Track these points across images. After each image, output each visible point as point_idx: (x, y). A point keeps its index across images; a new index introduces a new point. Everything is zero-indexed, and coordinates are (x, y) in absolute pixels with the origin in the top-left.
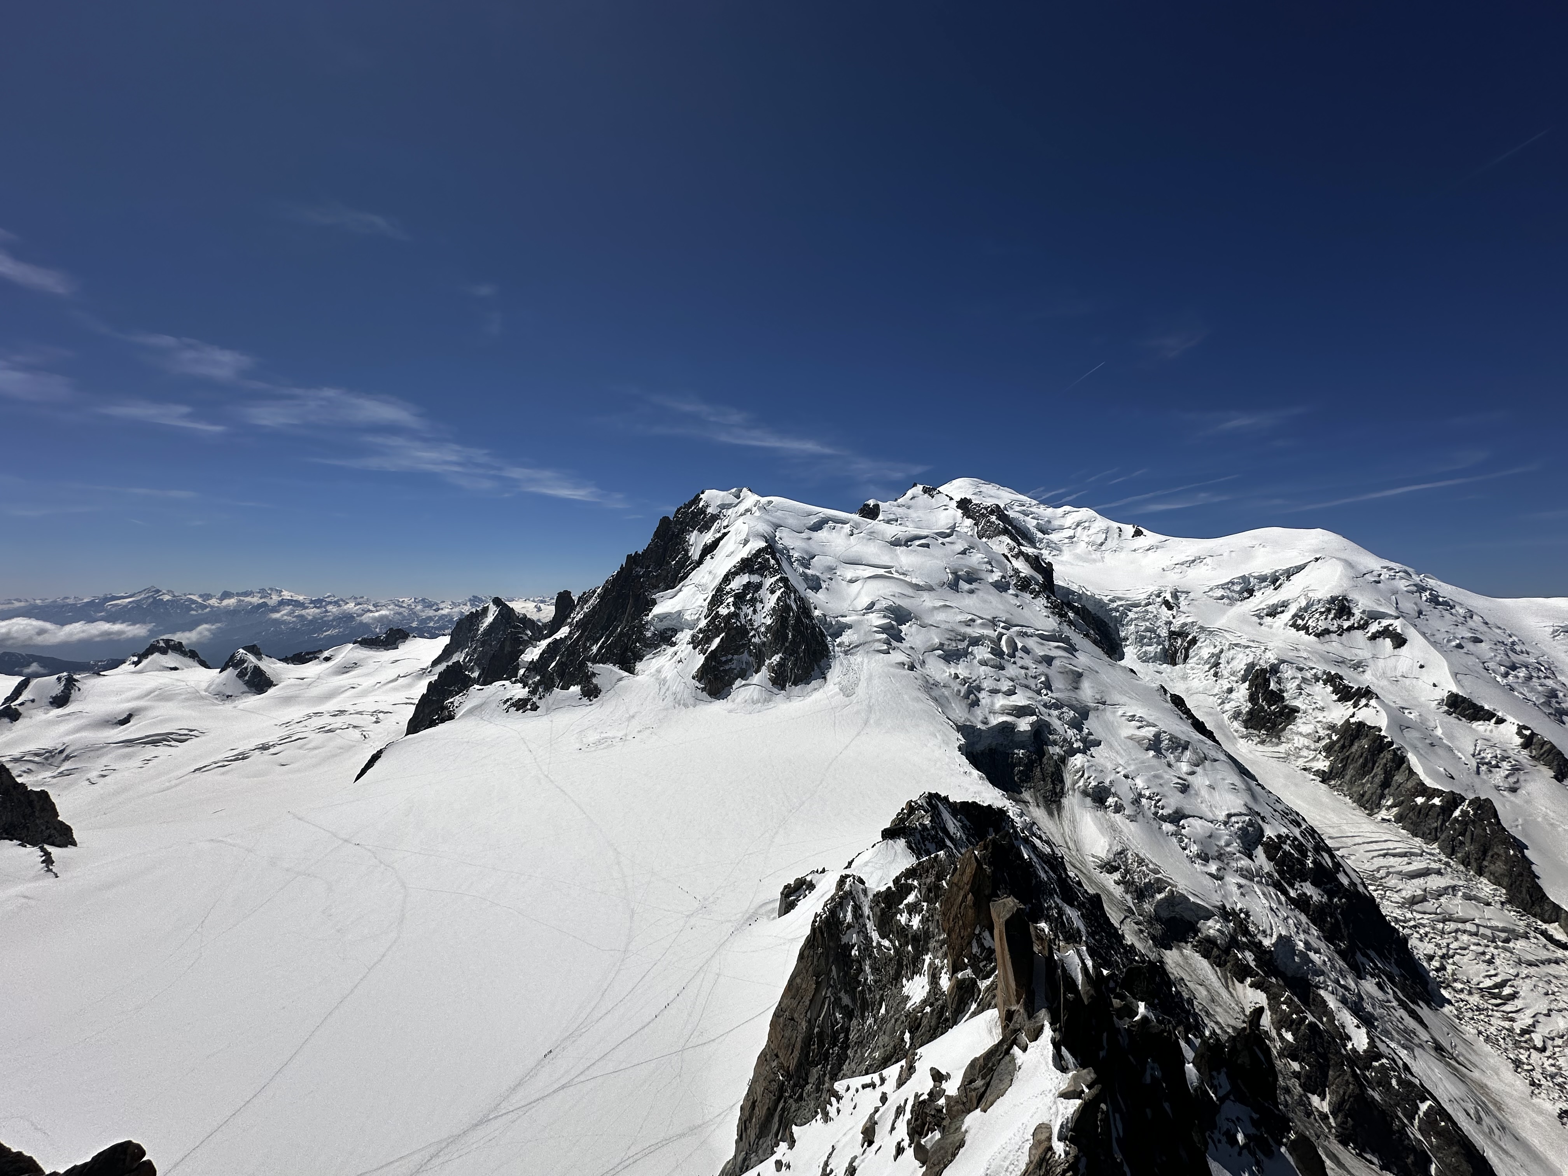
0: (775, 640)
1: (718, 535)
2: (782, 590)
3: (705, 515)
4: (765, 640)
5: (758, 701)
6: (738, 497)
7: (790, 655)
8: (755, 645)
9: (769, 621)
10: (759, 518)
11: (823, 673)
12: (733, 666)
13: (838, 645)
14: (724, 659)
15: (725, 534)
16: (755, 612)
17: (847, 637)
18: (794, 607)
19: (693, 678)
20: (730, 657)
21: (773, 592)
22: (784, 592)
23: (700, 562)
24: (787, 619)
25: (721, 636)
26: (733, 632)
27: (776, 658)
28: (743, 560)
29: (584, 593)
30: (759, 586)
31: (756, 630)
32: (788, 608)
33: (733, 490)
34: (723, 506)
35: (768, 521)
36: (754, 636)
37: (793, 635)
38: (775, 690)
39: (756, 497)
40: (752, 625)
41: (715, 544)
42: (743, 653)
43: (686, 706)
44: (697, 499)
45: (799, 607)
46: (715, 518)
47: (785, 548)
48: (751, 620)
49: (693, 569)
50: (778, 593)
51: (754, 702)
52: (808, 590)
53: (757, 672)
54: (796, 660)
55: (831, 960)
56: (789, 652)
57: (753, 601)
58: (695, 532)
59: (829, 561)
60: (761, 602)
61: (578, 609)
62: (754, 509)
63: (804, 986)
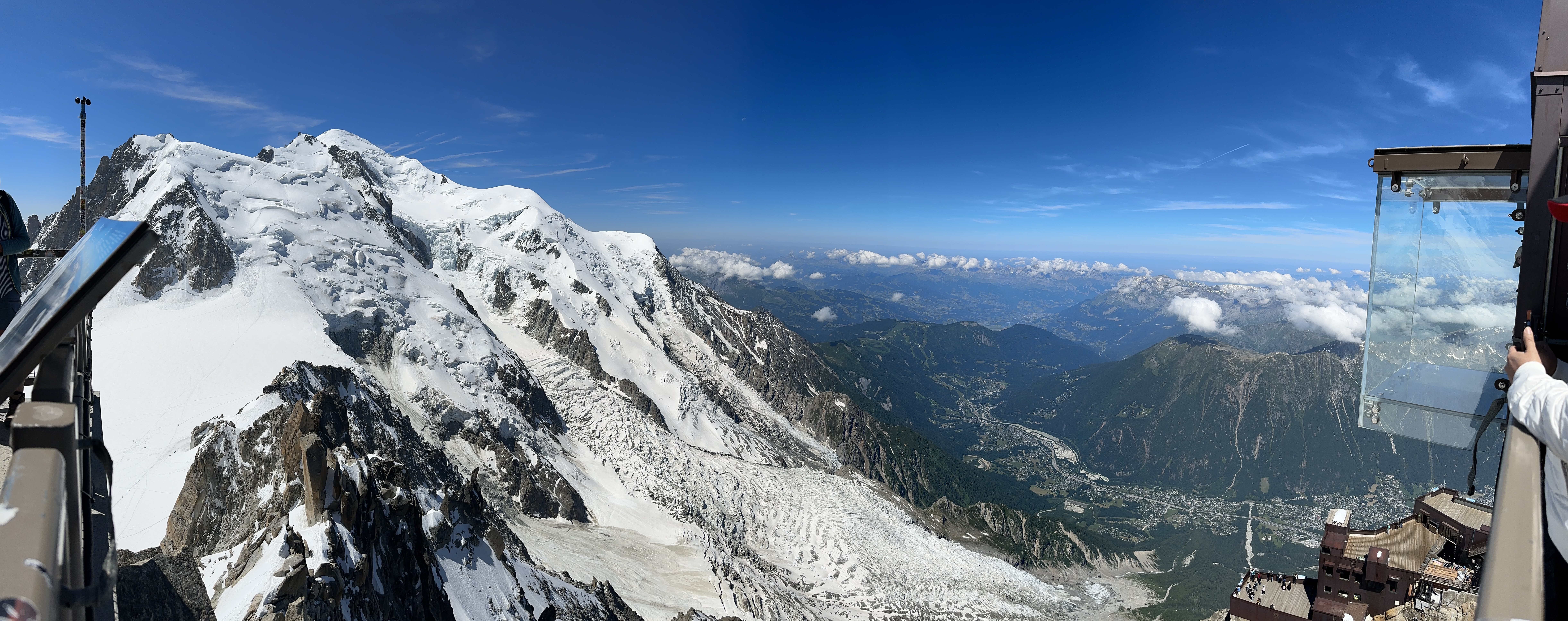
0: (194, 255)
1: (148, 173)
2: (199, 217)
3: (137, 156)
4: (186, 255)
5: (182, 301)
6: (163, 141)
7: (206, 267)
8: (179, 259)
9: (189, 242)
10: (180, 159)
11: (230, 280)
12: (163, 275)
13: (241, 260)
14: (155, 270)
15: (153, 172)
16: (178, 234)
17: (247, 254)
18: (208, 231)
19: (132, 284)
20: (160, 268)
21: (191, 219)
22: (200, 219)
23: (134, 195)
24: (202, 240)
25: (152, 253)
26: (162, 250)
27: (195, 269)
28: (168, 194)
29: (47, 217)
30: (180, 215)
31: (179, 248)
32: (203, 232)
33: (159, 136)
34: (151, 149)
35: (187, 162)
36: (178, 253)
37: (207, 252)
38: (195, 293)
39: (177, 142)
40: (176, 244)
41: (145, 180)
42: (170, 265)
43: (127, 305)
44: (129, 142)
45: (211, 231)
46: (145, 158)
47: (201, 185)
48: (175, 240)
49: (129, 201)
50: (196, 220)
51: (179, 302)
52: (219, 218)
53: (181, 279)
54: (210, 271)
55: (208, 479)
56: (205, 264)
57: (176, 226)
58: (130, 170)
59: (235, 195)
60: (183, 227)
61: (43, 229)
62: (176, 152)
63: (190, 497)
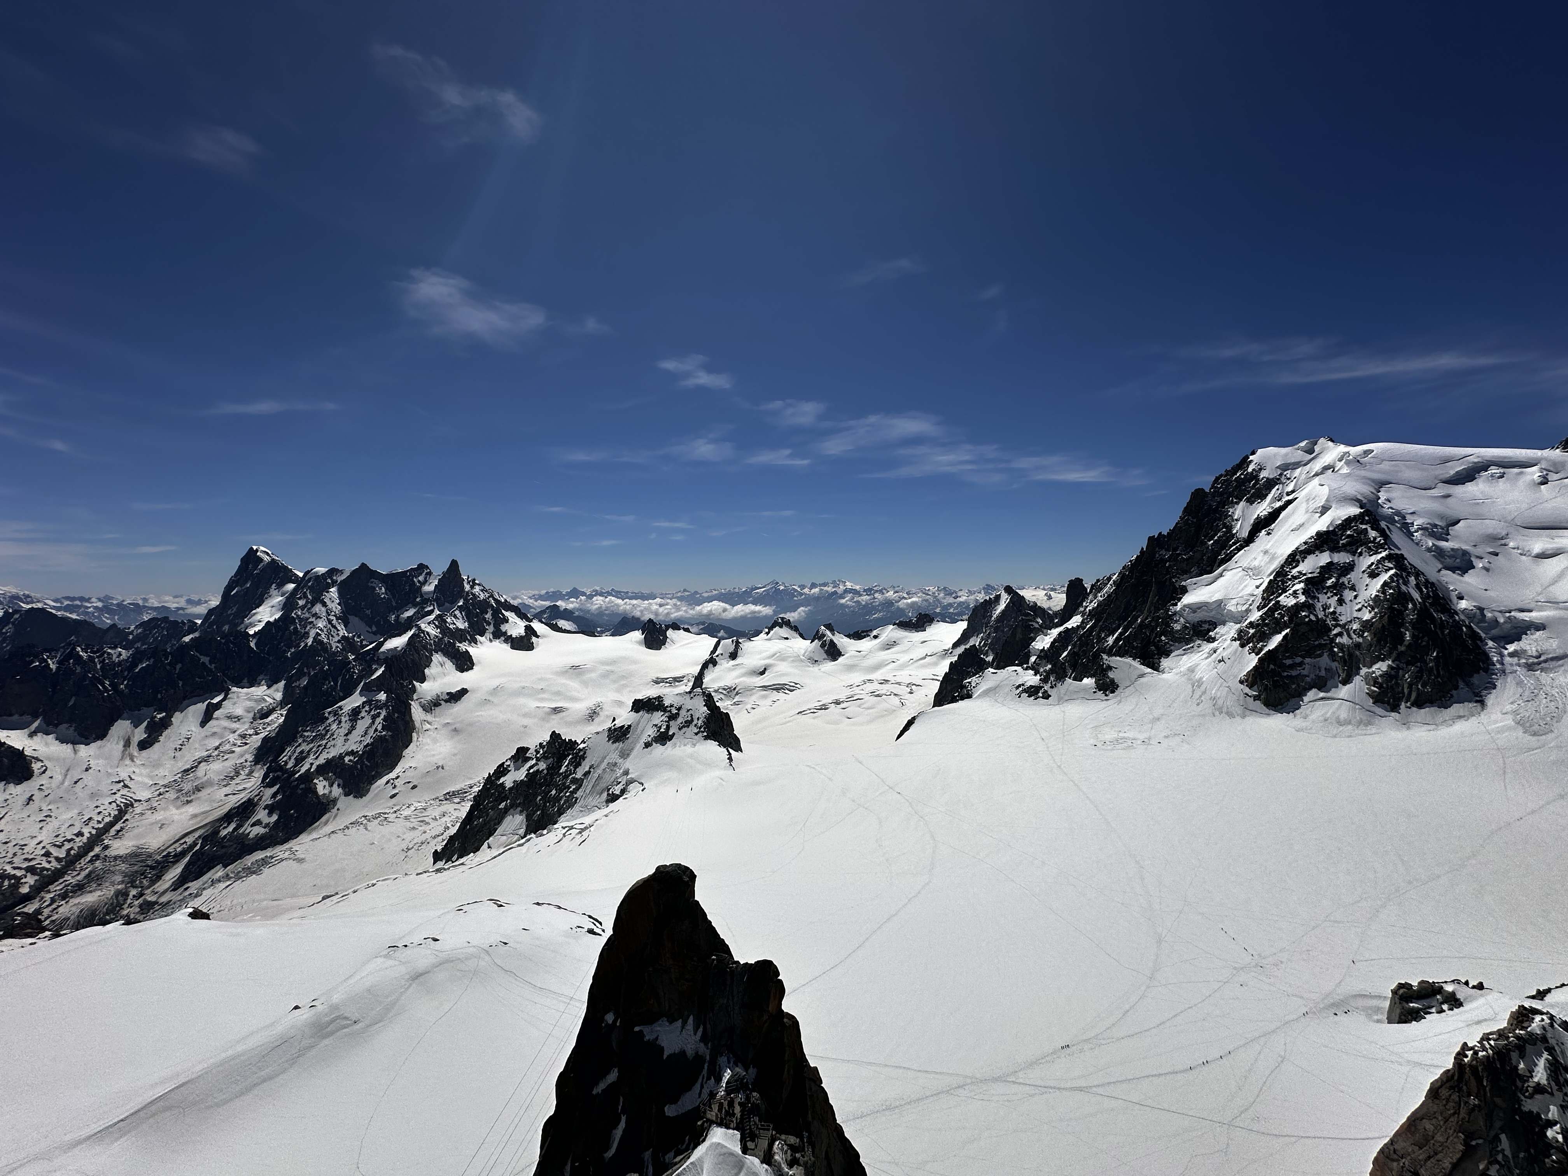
0: (1379, 641)
1: (1278, 504)
2: (1392, 572)
3: (1257, 481)
4: (1361, 640)
5: (1348, 722)
6: (1310, 451)
7: (1408, 663)
8: (1341, 647)
9: (1367, 616)
10: (1348, 475)
11: (1478, 695)
12: (1305, 672)
13: (1512, 655)
14: (1288, 662)
15: (1289, 502)
16: (1341, 602)
17: (1530, 644)
18: (1416, 595)
19: (1241, 682)
20: (1298, 660)
21: (1373, 575)
22: (1395, 575)
23: (1250, 539)
24: (1401, 613)
25: (1284, 633)
26: (1303, 629)
27: (1381, 667)
28: (1319, 534)
29: (1098, 581)
30: (1349, 568)
31: (1343, 626)
32: (1403, 598)
33: (1303, 444)
34: (1286, 467)
35: (1365, 478)
36: (1340, 634)
37: (1413, 636)
38: (1379, 711)
39: (1342, 448)
40: (1336, 619)
41: (1274, 516)
42: (1320, 656)
43: (1230, 715)
44: (1245, 462)
45: (1425, 597)
46: (1271, 483)
47: (1398, 513)
48: (1334, 613)
49: (1239, 550)
50: (1385, 577)
51: (1340, 723)
52: (1444, 572)
53: (1345, 682)
54: (1421, 671)
55: (1498, 1124)
56: (1402, 660)
57: (1338, 589)
58: (1242, 504)
59: (1491, 527)
60: (1353, 588)
61: (1090, 597)
62: (1339, 465)
